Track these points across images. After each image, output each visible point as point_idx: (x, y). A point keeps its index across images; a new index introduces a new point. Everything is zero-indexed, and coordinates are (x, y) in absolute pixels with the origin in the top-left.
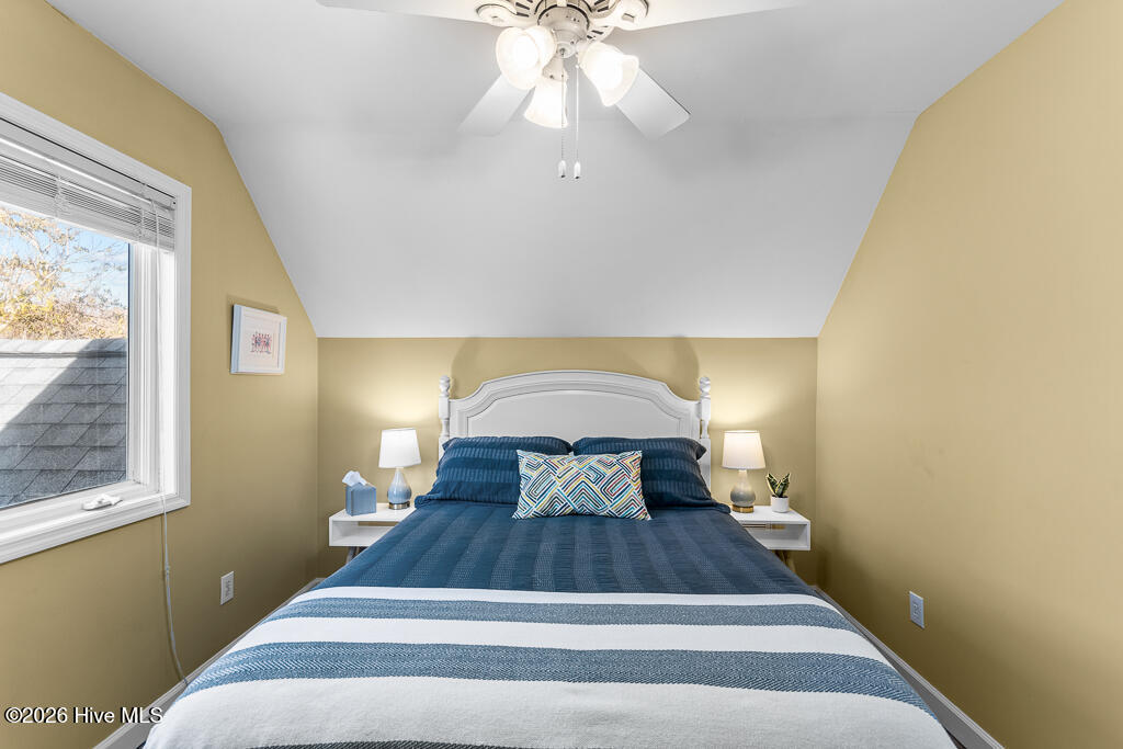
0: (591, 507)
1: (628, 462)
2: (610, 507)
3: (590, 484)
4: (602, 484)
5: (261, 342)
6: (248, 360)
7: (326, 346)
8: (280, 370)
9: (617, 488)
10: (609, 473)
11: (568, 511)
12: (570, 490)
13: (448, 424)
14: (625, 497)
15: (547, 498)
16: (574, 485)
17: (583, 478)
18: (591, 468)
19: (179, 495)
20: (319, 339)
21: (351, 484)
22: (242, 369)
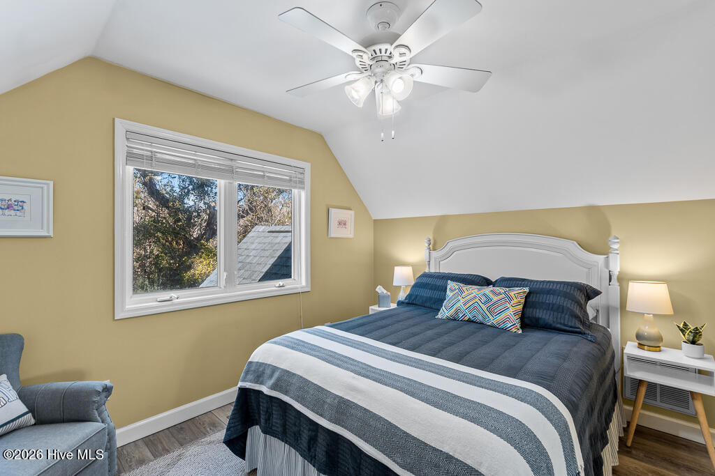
0: (480, 318)
1: (512, 294)
2: (492, 320)
3: (481, 304)
4: (488, 305)
5: (342, 223)
6: (335, 232)
7: (378, 224)
8: (351, 236)
9: (498, 309)
10: (495, 299)
11: (466, 318)
12: (467, 306)
13: (429, 265)
14: (503, 315)
15: (454, 309)
16: (470, 303)
17: (477, 300)
18: (484, 294)
19: (307, 287)
20: (374, 220)
21: (379, 292)
22: (332, 235)
